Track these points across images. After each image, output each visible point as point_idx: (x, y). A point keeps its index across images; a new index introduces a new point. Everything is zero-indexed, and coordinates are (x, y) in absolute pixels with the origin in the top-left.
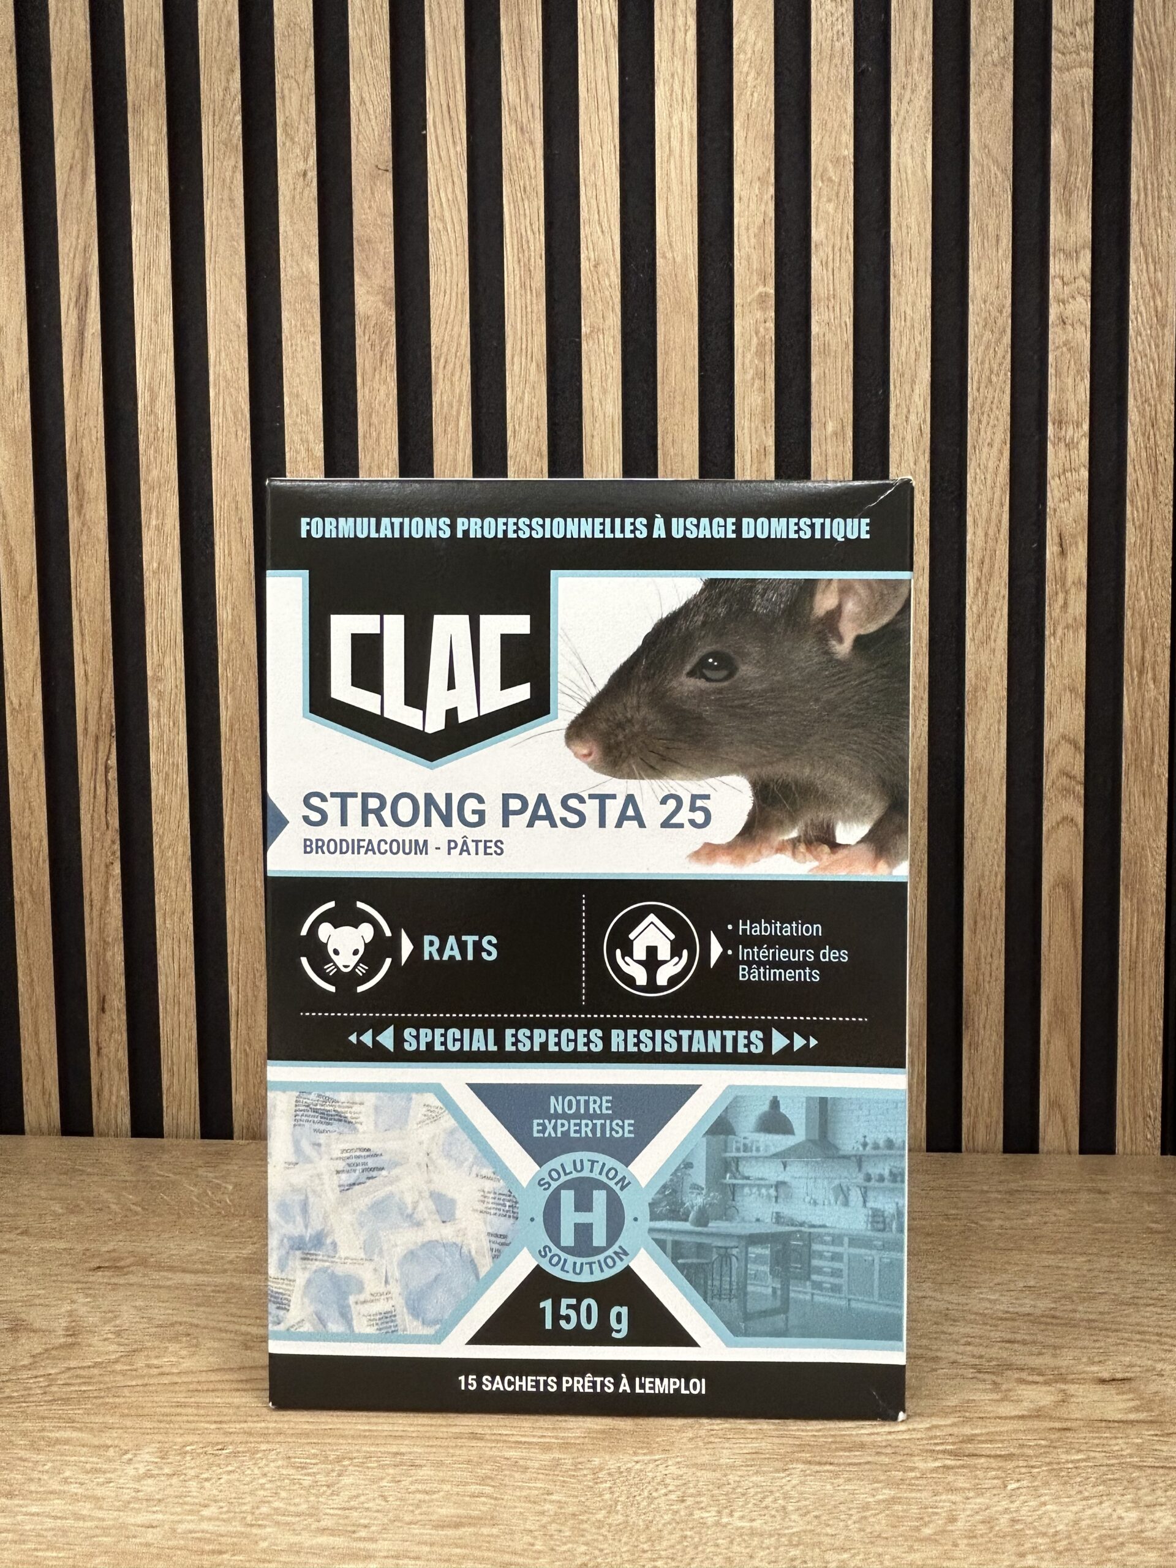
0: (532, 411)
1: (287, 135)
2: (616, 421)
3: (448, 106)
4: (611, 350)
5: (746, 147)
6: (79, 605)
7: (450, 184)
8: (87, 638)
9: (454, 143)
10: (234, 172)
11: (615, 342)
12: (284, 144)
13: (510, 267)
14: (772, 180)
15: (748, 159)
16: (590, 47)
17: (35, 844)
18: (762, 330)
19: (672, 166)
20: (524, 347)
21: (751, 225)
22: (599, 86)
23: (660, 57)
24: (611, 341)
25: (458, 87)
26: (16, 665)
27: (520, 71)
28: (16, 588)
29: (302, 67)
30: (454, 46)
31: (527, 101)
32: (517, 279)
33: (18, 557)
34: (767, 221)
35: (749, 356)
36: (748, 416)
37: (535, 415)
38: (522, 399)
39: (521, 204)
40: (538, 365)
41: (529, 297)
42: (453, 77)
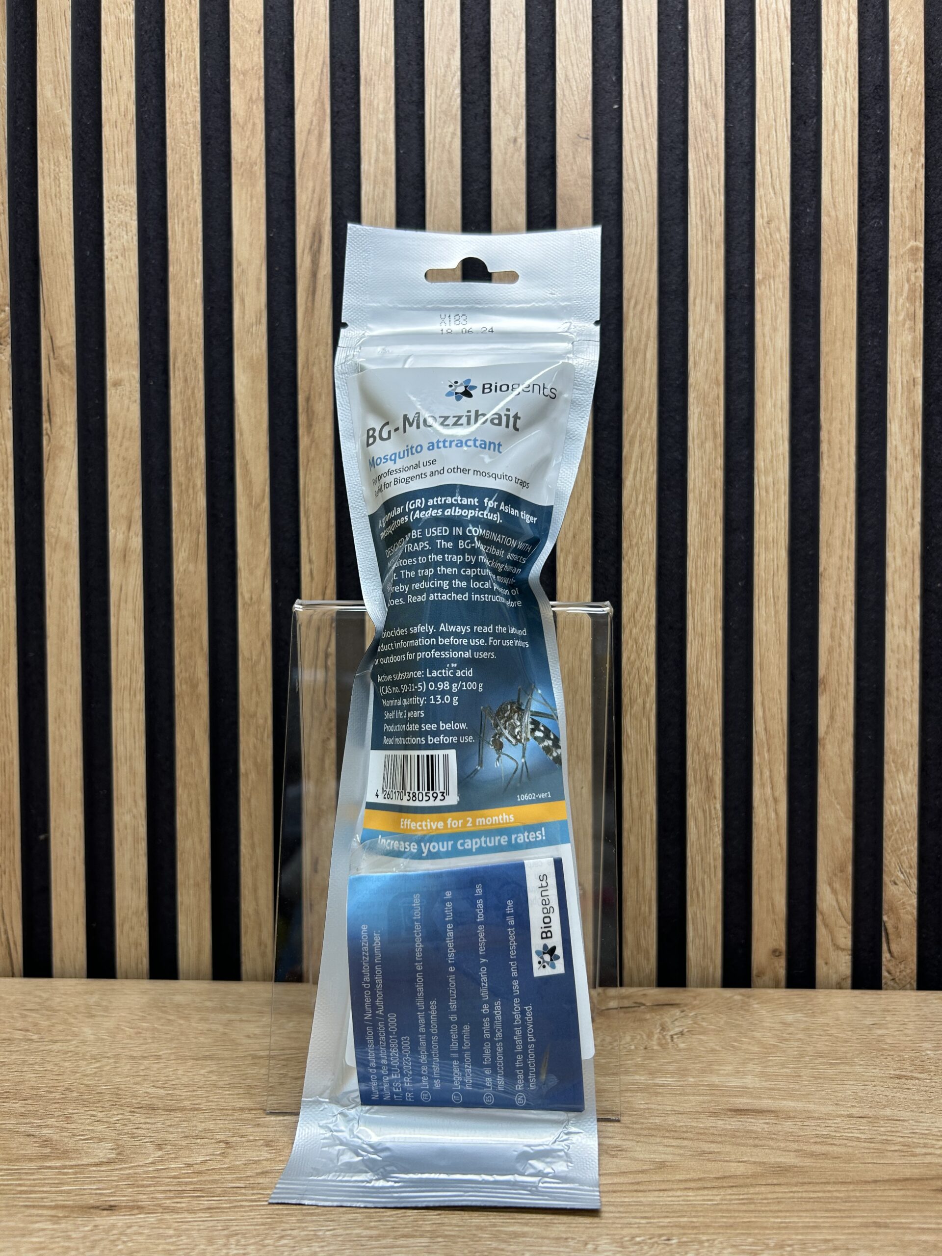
0: (711, 347)
1: (500, 107)
2: (784, 354)
3: (642, 85)
4: (781, 294)
5: (900, 122)
6: (306, 512)
7: (642, 151)
8: (313, 540)
9: (647, 116)
10: (452, 138)
11: (784, 288)
12: (497, 114)
13: (694, 222)
14: (923, 151)
15: (902, 133)
16: (766, 34)
17: (261, 721)
18: (913, 278)
19: (837, 137)
20: (705, 290)
21: (904, 190)
22: (774, 70)
23: (827, 46)
24: (781, 286)
25: (651, 67)
26: (249, 564)
27: (705, 56)
28: (250, 497)
29: (514, 49)
30: (647, 34)
31: (710, 81)
32: (700, 233)
33: (252, 470)
34: (918, 186)
35: (901, 301)
36: (899, 352)
37: (713, 349)
38: (703, 334)
39: (704, 168)
40: (717, 307)
41: (709, 248)
42: (647, 59)
